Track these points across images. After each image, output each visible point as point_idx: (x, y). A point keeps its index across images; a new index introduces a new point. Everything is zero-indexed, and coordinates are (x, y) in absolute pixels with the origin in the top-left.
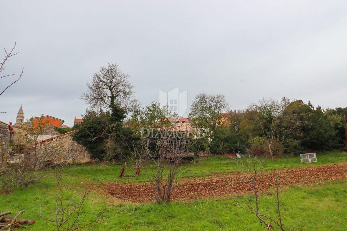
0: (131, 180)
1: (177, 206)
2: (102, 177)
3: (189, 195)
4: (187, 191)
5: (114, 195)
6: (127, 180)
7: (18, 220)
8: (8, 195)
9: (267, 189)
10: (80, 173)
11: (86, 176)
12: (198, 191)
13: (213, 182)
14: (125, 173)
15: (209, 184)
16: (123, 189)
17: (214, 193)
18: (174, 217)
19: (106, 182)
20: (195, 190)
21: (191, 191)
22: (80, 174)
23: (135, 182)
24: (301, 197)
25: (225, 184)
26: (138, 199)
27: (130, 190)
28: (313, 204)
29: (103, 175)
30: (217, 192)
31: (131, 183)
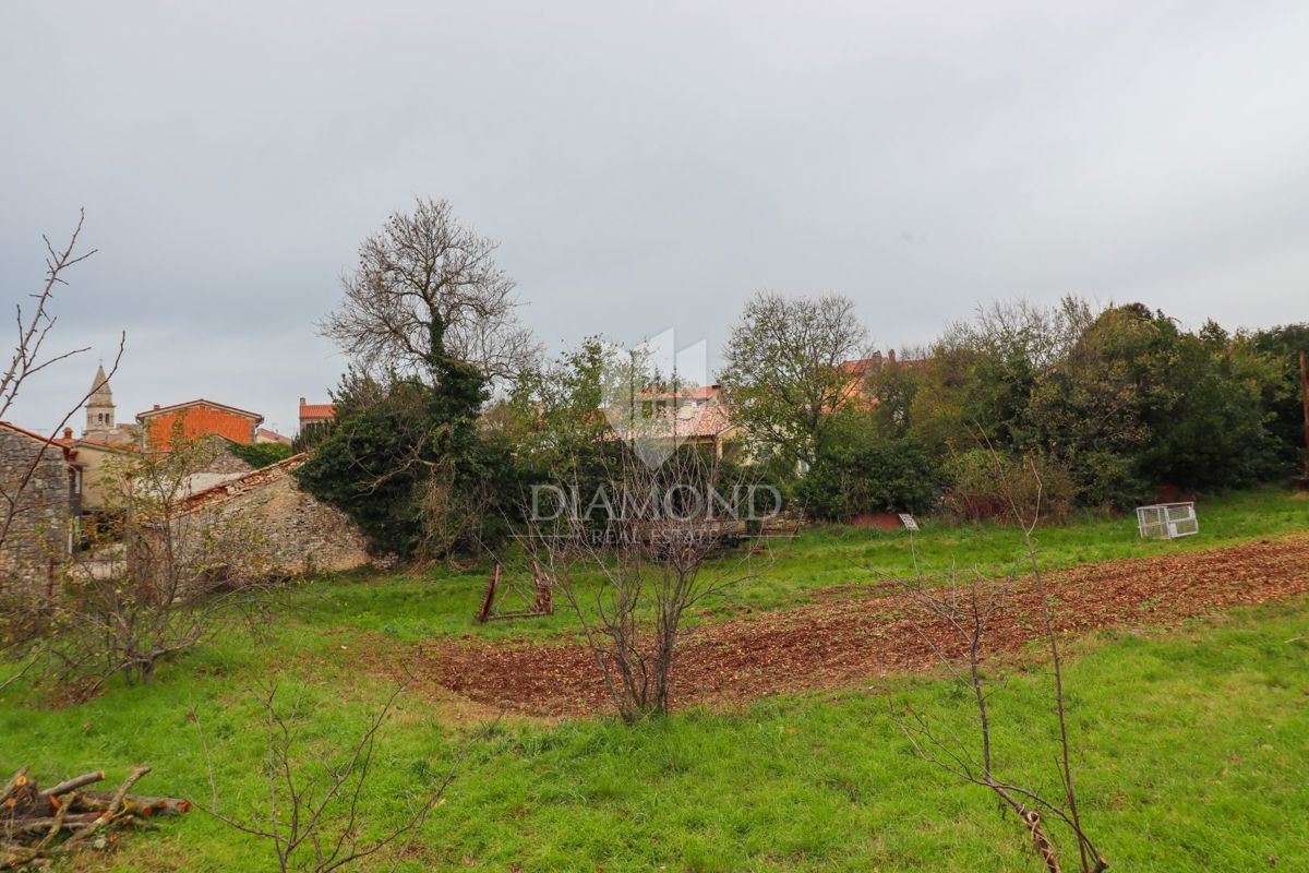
0: (522, 629)
1: (693, 727)
2: (419, 623)
3: (734, 681)
4: (725, 665)
5: (464, 691)
6: (508, 633)
7: (131, 804)
8: (84, 709)
9: (1015, 648)
10: (336, 611)
11: (358, 620)
12: (764, 666)
13: (820, 629)
14: (496, 606)
15: (803, 637)
16: (494, 666)
17: (824, 671)
18: (685, 769)
19: (432, 641)
20: (754, 660)
21: (739, 665)
22: (336, 616)
23: (535, 636)
24: (1142, 672)
25: (863, 633)
26: (550, 702)
27: (519, 669)
28: (1187, 697)
29: (418, 615)
30: (833, 664)
31: (522, 642)
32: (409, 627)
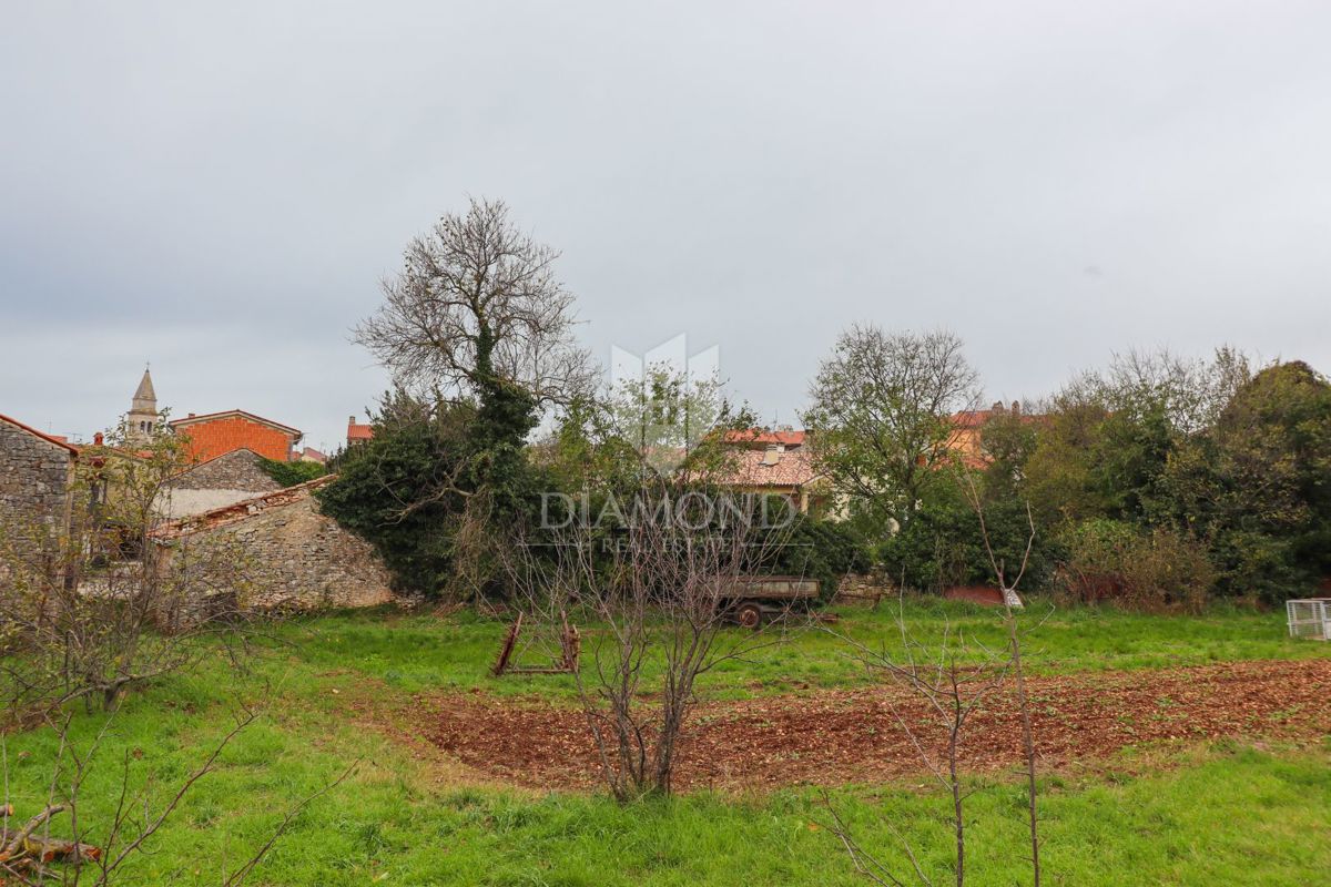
0: (540, 687)
1: (697, 814)
2: (424, 671)
3: (764, 766)
4: (759, 746)
5: (457, 751)
6: (523, 689)
7: (33, 846)
8: (29, 737)
9: (1106, 753)
10: (341, 650)
11: (363, 663)
12: (804, 750)
13: (879, 713)
14: (519, 657)
15: (858, 720)
16: (497, 726)
17: (872, 762)
18: (675, 863)
19: (434, 692)
20: (793, 743)
21: (775, 747)
22: (341, 657)
23: (553, 695)
24: (1258, 795)
25: (929, 721)
26: (549, 772)
27: (525, 731)
28: (1308, 830)
29: (431, 663)
30: (885, 755)
31: (537, 701)
32: (416, 675)
